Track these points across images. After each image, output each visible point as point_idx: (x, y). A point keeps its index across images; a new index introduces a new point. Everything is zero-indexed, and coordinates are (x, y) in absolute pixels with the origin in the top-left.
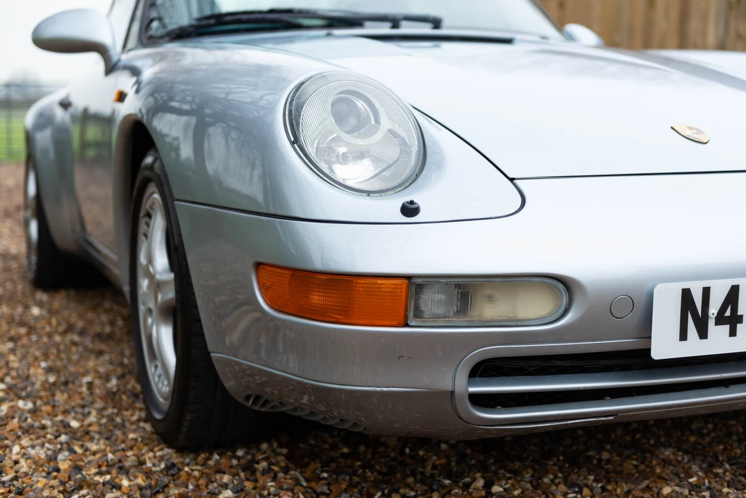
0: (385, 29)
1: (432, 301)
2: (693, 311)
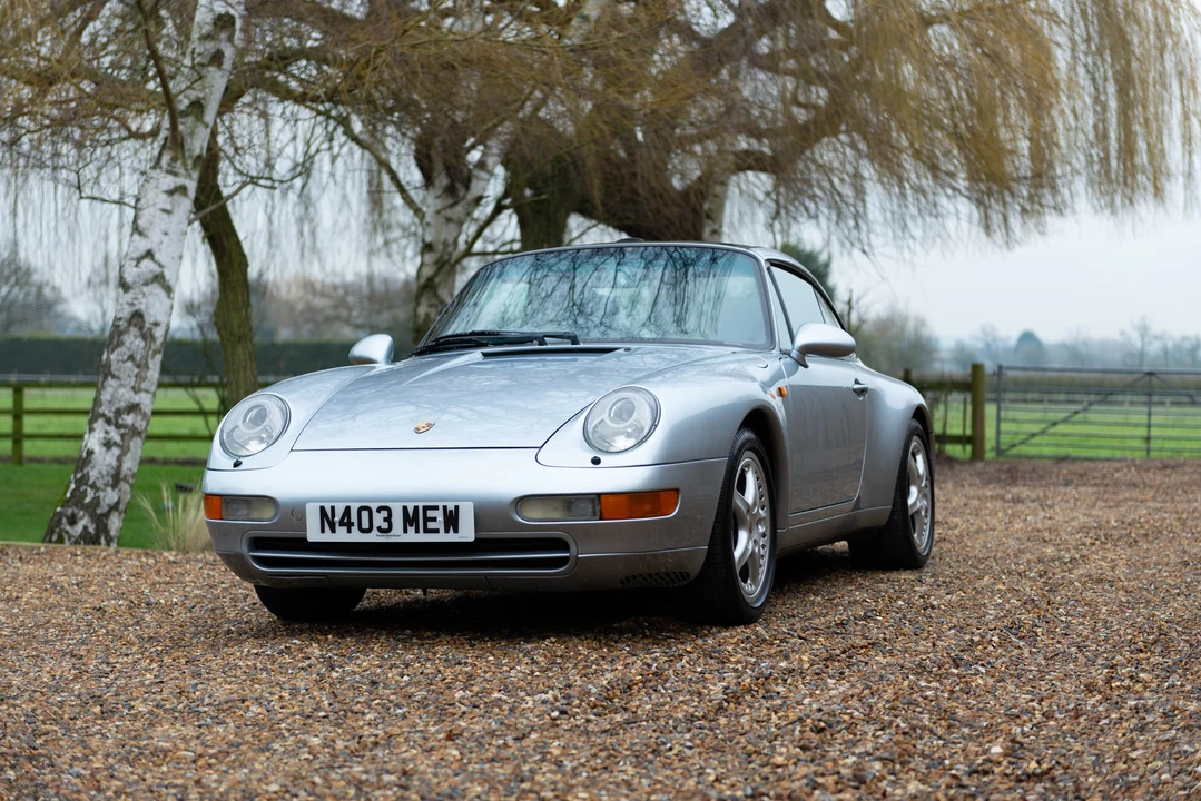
0: (533, 346)
1: (237, 509)
2: (326, 518)
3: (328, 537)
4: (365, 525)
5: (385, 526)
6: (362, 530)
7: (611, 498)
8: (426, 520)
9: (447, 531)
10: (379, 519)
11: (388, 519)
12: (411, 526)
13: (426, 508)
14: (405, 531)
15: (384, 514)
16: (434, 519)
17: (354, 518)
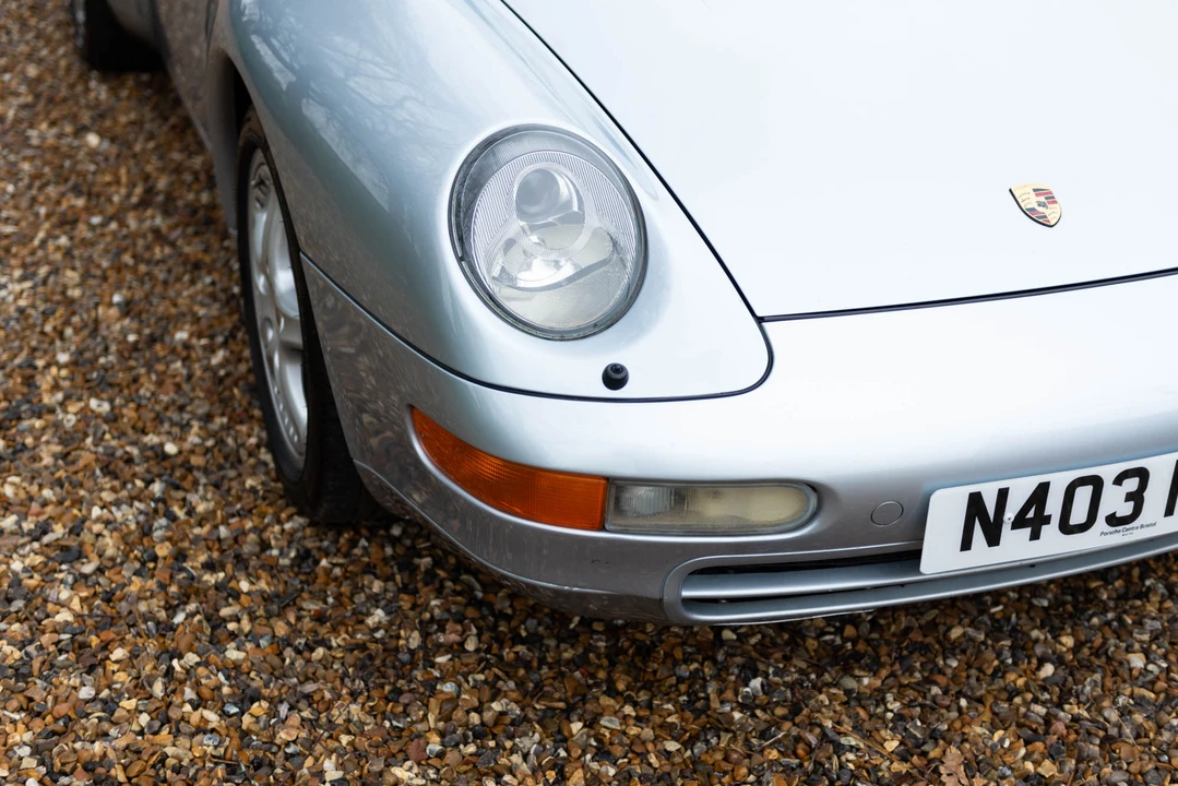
1: (645, 497)
2: (981, 517)
3: (982, 555)
4: (1079, 515)
5: (1126, 509)
6: (1066, 528)
10: (1114, 500)
11: (1137, 498)
14: (1169, 512)
15: (1132, 484)
17: (1053, 506)
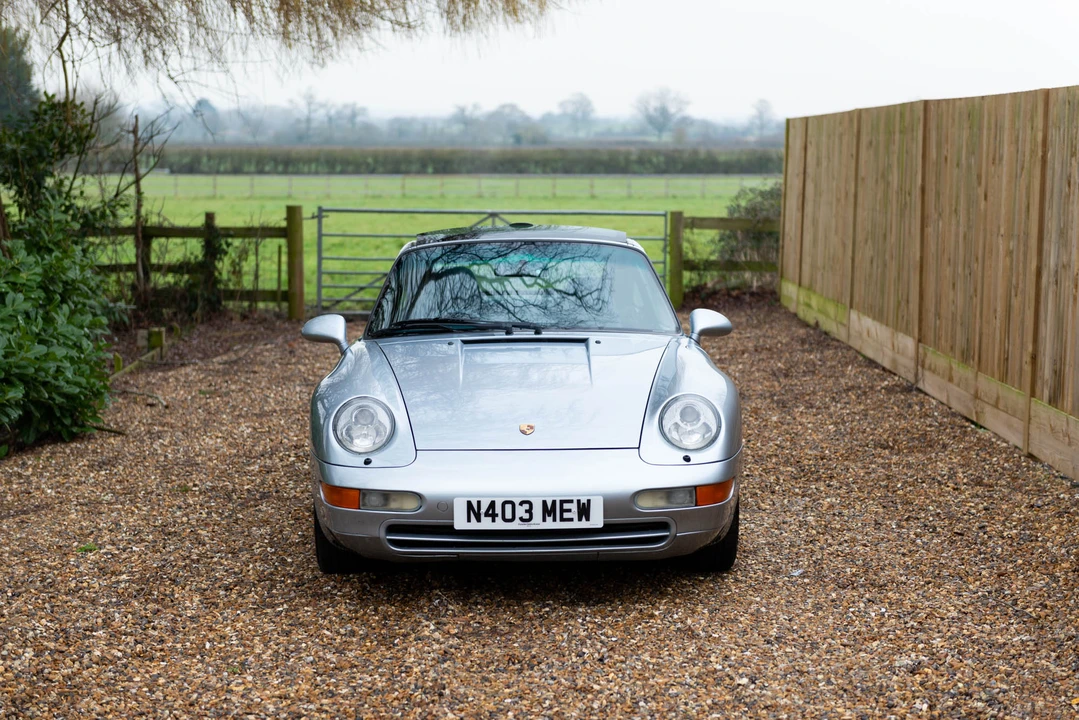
0: (502, 335)
1: (374, 500)
2: (473, 510)
3: (474, 525)
4: (509, 515)
5: (527, 516)
6: (505, 520)
7: (704, 489)
8: (563, 511)
9: (580, 519)
10: (521, 511)
11: (529, 511)
12: (549, 516)
13: (562, 502)
14: (544, 520)
15: (526, 506)
16: (569, 511)
17: (498, 510)
